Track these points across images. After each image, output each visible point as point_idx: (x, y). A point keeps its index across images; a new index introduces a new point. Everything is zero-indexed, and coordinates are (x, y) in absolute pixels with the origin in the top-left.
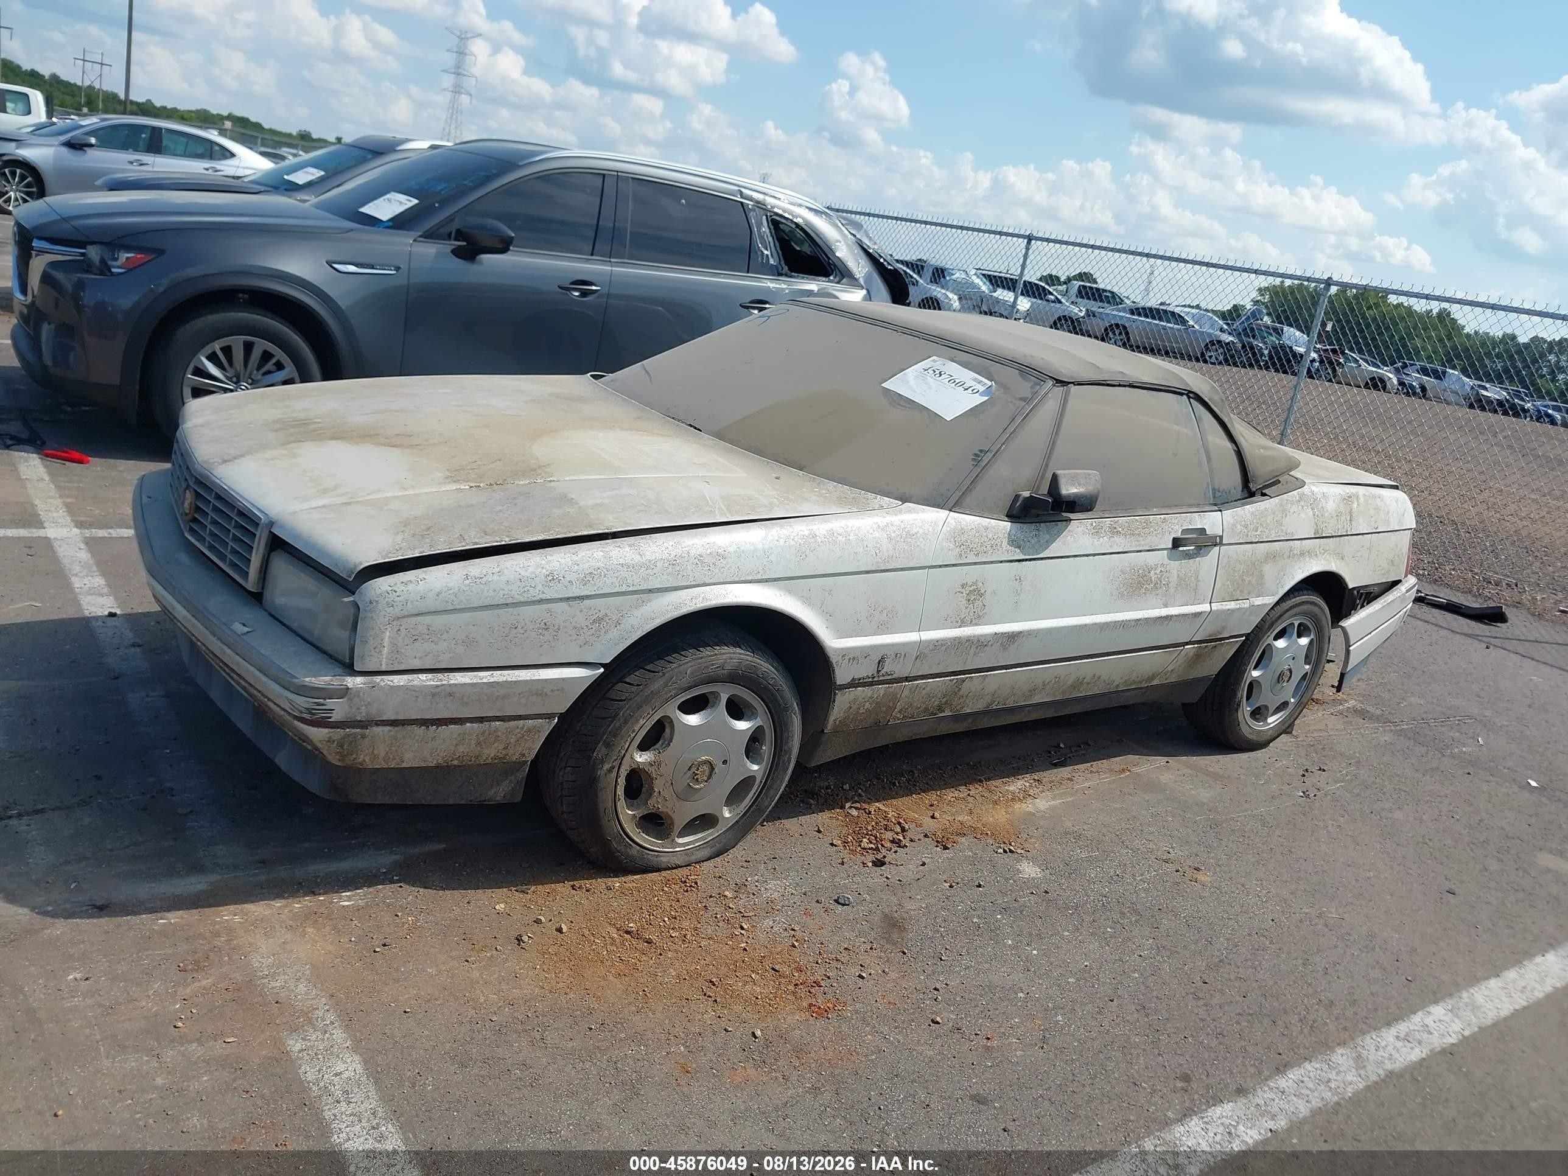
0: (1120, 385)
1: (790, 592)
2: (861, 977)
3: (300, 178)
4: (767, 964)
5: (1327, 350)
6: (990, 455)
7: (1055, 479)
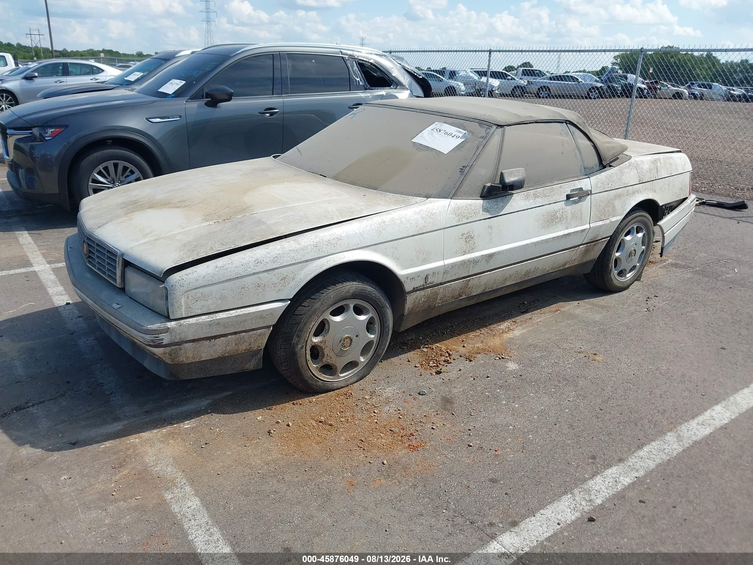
0: (530, 123)
1: (376, 251)
2: (432, 428)
3: (132, 78)
4: (388, 428)
5: (653, 82)
6: (468, 168)
7: (502, 174)
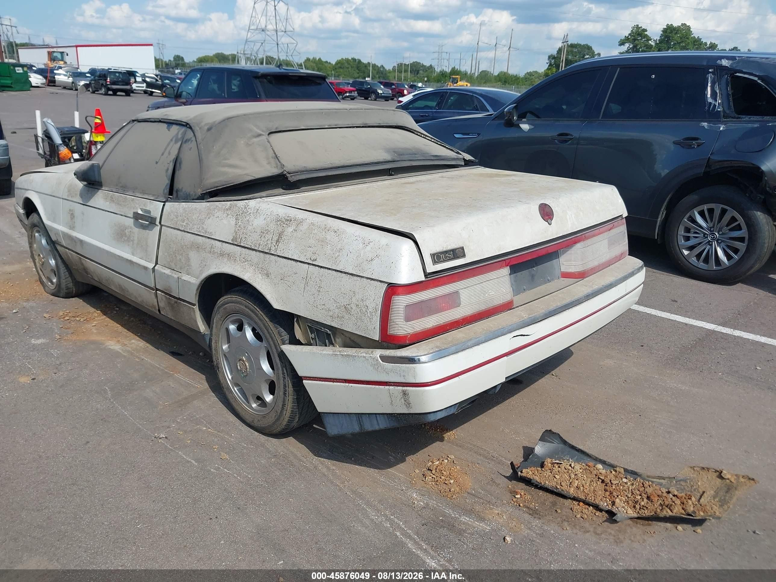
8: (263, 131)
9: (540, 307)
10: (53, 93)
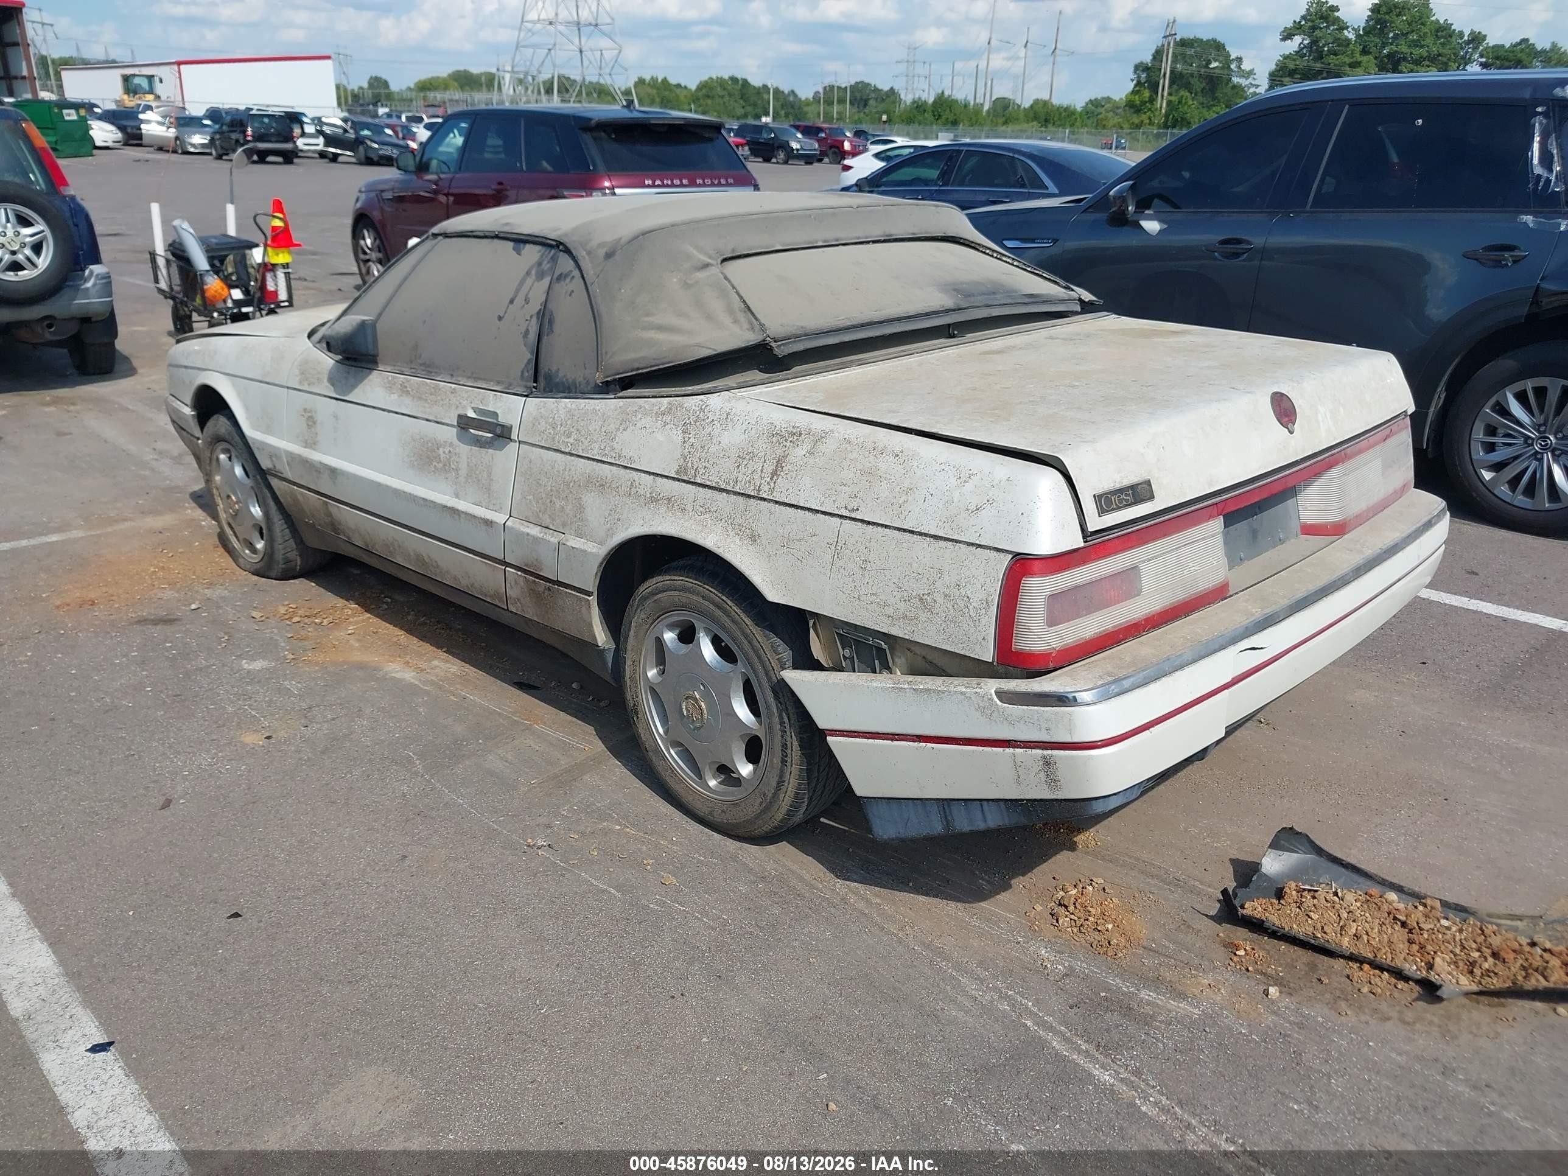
1: (234, 385)
8: (710, 257)
9: (1280, 593)
10: (139, 161)
